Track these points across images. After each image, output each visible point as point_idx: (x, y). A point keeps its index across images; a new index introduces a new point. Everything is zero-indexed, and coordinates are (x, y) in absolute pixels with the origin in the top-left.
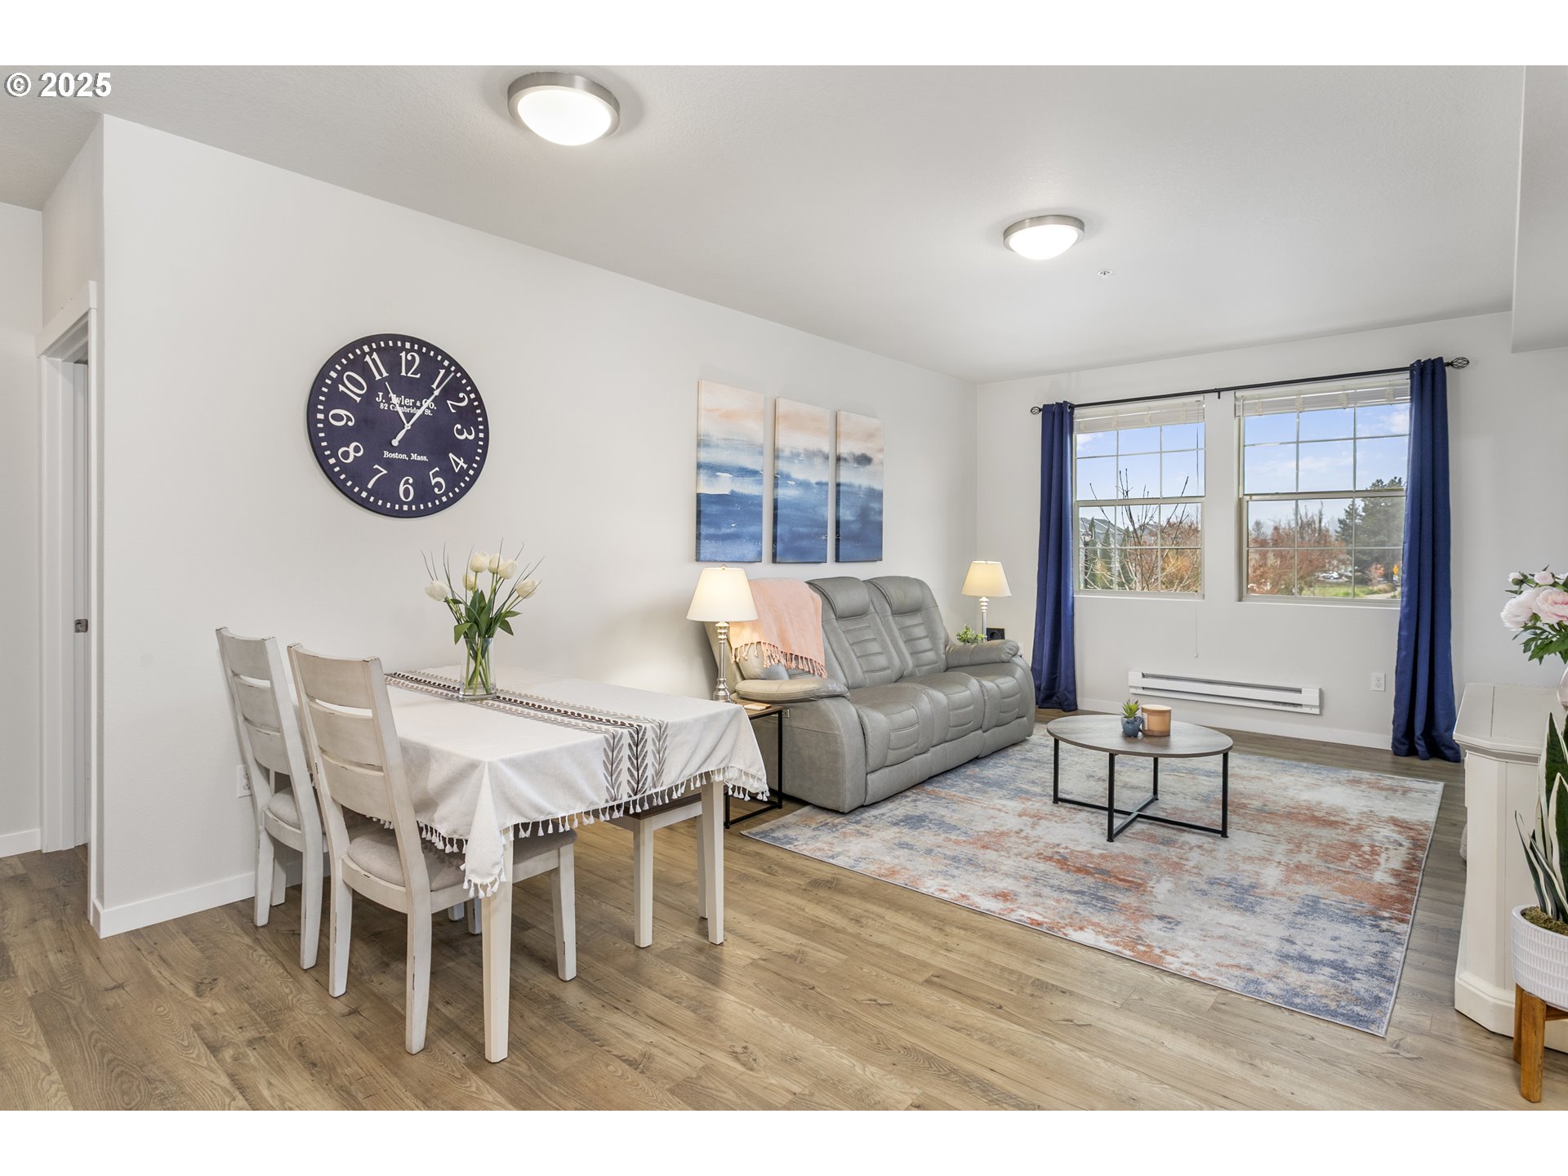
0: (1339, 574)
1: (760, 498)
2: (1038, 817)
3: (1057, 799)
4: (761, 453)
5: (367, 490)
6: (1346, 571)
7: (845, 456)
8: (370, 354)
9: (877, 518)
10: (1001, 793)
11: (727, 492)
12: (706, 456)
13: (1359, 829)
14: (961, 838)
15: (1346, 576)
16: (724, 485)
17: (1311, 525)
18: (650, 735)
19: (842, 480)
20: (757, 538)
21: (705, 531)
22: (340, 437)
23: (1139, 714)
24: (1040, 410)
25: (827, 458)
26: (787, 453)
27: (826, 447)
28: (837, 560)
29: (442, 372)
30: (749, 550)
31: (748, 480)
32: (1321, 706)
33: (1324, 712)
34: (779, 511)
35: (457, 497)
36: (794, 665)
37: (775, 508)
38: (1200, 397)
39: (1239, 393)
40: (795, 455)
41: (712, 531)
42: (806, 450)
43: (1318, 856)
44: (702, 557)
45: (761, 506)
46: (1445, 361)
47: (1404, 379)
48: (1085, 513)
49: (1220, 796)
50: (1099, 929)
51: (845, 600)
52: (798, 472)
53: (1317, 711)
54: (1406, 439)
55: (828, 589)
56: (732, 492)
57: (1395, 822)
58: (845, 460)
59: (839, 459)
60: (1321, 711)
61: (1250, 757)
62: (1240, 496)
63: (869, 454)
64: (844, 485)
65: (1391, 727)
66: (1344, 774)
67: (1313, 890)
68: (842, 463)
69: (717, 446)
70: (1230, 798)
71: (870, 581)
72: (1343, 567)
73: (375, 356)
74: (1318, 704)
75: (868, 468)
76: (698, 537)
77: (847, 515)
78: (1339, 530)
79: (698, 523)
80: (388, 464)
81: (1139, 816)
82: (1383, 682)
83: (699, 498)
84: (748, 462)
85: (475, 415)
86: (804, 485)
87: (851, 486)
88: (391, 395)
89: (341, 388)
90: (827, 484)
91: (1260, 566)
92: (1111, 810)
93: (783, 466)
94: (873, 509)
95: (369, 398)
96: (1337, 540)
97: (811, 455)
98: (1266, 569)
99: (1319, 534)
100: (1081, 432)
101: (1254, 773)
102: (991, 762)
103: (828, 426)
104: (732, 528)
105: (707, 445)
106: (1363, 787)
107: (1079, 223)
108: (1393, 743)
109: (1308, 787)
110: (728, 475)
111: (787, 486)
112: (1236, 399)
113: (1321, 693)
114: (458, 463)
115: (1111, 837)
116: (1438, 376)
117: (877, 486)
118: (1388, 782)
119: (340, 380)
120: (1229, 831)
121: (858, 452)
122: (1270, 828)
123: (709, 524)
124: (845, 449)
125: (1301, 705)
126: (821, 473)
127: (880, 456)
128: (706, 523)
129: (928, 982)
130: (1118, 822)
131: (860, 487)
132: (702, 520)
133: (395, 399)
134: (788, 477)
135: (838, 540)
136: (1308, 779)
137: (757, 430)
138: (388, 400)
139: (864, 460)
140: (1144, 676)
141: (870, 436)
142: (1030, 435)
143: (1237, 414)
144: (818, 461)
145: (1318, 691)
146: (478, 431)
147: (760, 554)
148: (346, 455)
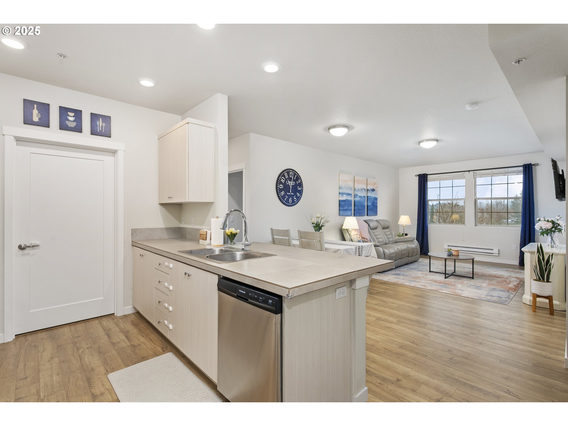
0: (512, 220)
1: (351, 200)
2: (426, 275)
3: (430, 271)
4: (352, 190)
5: (285, 201)
6: (514, 219)
7: (369, 189)
8: (285, 173)
9: (376, 205)
10: (415, 270)
11: (345, 199)
12: (341, 191)
13: (507, 278)
14: (410, 277)
15: (514, 221)
16: (344, 198)
17: (501, 203)
18: (361, 248)
19: (368, 195)
20: (351, 210)
21: (341, 208)
22: (281, 190)
23: (451, 251)
24: (418, 175)
25: (365, 190)
26: (357, 189)
27: (365, 188)
28: (367, 215)
29: (296, 176)
30: (349, 213)
31: (349, 196)
32: (499, 254)
33: (500, 255)
34: (355, 204)
35: (298, 202)
36: (364, 240)
37: (354, 203)
38: (464, 173)
39: (475, 172)
40: (359, 190)
41: (342, 208)
42: (361, 188)
43: (496, 282)
44: (340, 214)
45: (352, 202)
46: (532, 164)
47: (521, 169)
48: (430, 203)
49: (472, 272)
50: (445, 290)
51: (373, 225)
52: (360, 194)
53: (498, 255)
54: (522, 184)
55: (368, 222)
56: (346, 199)
57: (516, 278)
58: (369, 190)
59: (368, 190)
60: (499, 255)
61: (478, 265)
62: (475, 198)
63: (374, 188)
64: (369, 196)
65: (519, 259)
66: (504, 269)
67: (494, 287)
68: (368, 191)
69: (343, 189)
70: (474, 273)
71: (376, 221)
72: (513, 218)
73: (286, 173)
74: (498, 253)
75: (374, 192)
76: (339, 210)
77: (370, 204)
78: (511, 205)
79: (339, 206)
80: (288, 195)
81: (451, 275)
82: (516, 247)
83: (339, 200)
84: (349, 192)
85: (301, 185)
86: (361, 197)
87: (370, 197)
88: (288, 181)
89: (281, 180)
90: (365, 196)
91: (482, 217)
92: (445, 274)
93: (356, 192)
94: (375, 202)
95: (285, 182)
96: (511, 208)
97: (362, 189)
98: (484, 218)
99: (504, 206)
100: (429, 181)
101: (480, 268)
102: (411, 265)
103: (366, 182)
104: (346, 208)
105: (341, 188)
106: (509, 272)
107: (437, 140)
108: (519, 263)
109: (494, 271)
110: (345, 195)
111: (357, 197)
112: (474, 173)
113: (499, 250)
114: (298, 194)
115: (446, 278)
116: (530, 168)
117: (376, 197)
118: (516, 271)
119: (281, 179)
120: (474, 278)
121: (372, 188)
122: (484, 278)
123: (342, 207)
124: (369, 188)
125: (493, 253)
126: (364, 194)
127: (377, 189)
128: (341, 207)
129: (413, 296)
130: (447, 276)
131: (372, 197)
132: (340, 206)
133: (289, 182)
134: (357, 195)
135: (367, 210)
136: (495, 270)
137: (351, 184)
138: (288, 182)
139: (373, 190)
140: (448, 246)
141: (375, 184)
142: (415, 182)
143: (474, 177)
144: (363, 191)
145: (498, 250)
146: (301, 188)
147: (352, 214)
148: (282, 193)
